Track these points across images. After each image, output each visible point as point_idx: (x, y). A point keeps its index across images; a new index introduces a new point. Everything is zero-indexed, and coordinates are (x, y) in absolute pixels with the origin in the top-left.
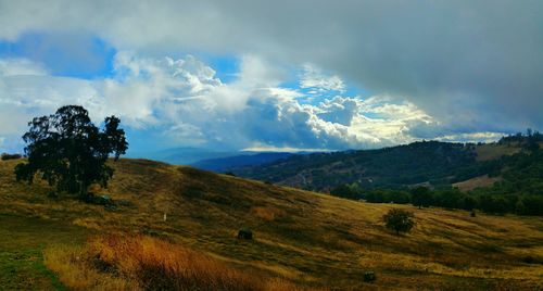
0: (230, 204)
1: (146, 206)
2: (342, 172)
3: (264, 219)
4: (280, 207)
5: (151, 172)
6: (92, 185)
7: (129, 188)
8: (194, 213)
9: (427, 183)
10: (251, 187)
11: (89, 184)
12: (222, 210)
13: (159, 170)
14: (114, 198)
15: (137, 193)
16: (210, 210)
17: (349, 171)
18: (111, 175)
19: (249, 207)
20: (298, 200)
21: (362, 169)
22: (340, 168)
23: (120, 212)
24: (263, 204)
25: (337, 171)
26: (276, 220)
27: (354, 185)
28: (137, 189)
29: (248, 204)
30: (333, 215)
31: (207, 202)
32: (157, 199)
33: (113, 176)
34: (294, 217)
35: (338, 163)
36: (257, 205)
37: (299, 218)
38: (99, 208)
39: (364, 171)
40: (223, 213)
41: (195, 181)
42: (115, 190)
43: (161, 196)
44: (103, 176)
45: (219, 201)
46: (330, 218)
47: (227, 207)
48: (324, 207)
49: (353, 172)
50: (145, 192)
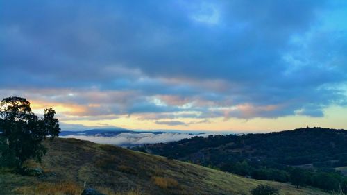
0: (136, 174)
1: (71, 176)
2: (234, 151)
3: (159, 186)
4: (174, 177)
5: (78, 149)
6: (27, 161)
7: (59, 163)
8: (108, 181)
9: (311, 165)
10: (156, 161)
11: (25, 160)
12: (130, 179)
13: (85, 148)
14: (46, 171)
15: (65, 166)
16: (121, 179)
17: (240, 150)
18: (45, 152)
19: (150, 177)
20: (189, 173)
21: (251, 150)
22: (232, 148)
23: (49, 181)
24: (162, 175)
25: (230, 150)
26: (168, 187)
27: (244, 162)
28: (65, 164)
29: (150, 174)
30: (215, 186)
31: (119, 173)
32: (80, 171)
33: (47, 154)
34: (182, 186)
35: (230, 144)
36: (157, 175)
37: (186, 187)
38: (33, 179)
39: (253, 152)
40: (130, 181)
41: (113, 157)
42: (47, 164)
43: (84, 169)
44: (38, 153)
45: (129, 173)
46: (212, 188)
47: (134, 176)
48: (209, 179)
49: (243, 152)
50: (71, 166)
